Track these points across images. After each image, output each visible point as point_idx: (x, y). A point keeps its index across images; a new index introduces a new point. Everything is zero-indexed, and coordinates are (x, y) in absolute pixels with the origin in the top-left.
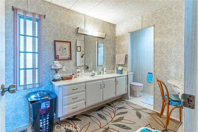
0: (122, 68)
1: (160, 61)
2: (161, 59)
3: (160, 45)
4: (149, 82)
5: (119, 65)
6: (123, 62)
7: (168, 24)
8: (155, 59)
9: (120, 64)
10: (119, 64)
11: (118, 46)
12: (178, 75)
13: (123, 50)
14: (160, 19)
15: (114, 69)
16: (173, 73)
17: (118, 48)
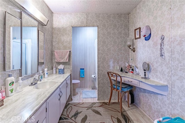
0: (63, 66)
1: (103, 58)
2: (103, 56)
3: (103, 45)
4: (82, 77)
5: (59, 63)
6: (67, 59)
7: (108, 28)
8: (99, 56)
9: (62, 61)
10: (60, 61)
11: (57, 40)
12: (114, 68)
13: (64, 45)
14: (102, 23)
15: (52, 69)
16: (111, 67)
17: (56, 43)
